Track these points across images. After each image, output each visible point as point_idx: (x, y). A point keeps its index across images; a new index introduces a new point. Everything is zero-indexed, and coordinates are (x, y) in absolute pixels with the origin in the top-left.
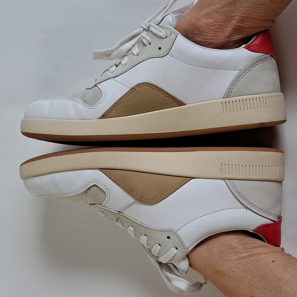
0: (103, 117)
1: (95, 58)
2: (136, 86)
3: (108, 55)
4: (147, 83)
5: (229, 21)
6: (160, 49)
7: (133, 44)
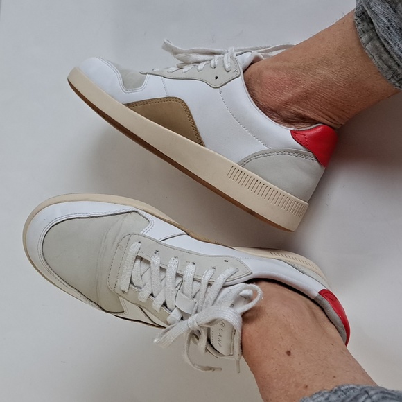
0: (129, 105)
1: (163, 48)
2: (173, 98)
3: (175, 53)
4: (183, 102)
5: (294, 86)
6: (217, 78)
7: (206, 59)
